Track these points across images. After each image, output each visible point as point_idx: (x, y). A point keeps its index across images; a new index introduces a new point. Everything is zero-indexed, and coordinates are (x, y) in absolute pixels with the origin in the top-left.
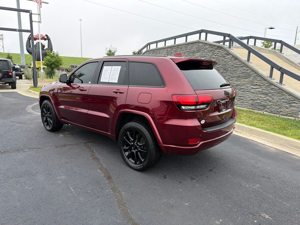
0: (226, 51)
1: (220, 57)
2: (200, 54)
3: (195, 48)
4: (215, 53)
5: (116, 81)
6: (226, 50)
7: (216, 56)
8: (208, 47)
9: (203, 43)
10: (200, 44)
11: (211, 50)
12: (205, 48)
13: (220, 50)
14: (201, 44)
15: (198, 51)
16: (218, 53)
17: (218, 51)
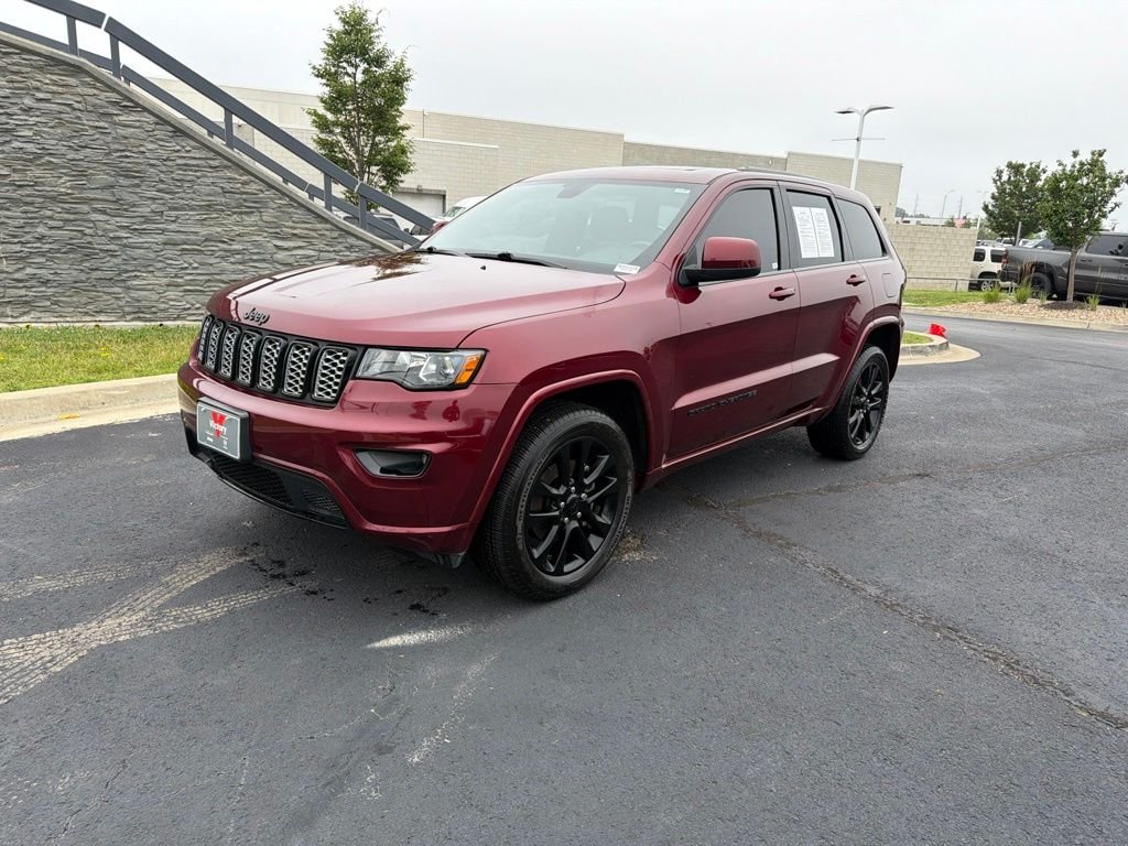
0: (114, 90)
1: (79, 114)
4: (38, 89)
7: (42, 105)
13: (72, 81)
16: (60, 90)
17: (55, 83)
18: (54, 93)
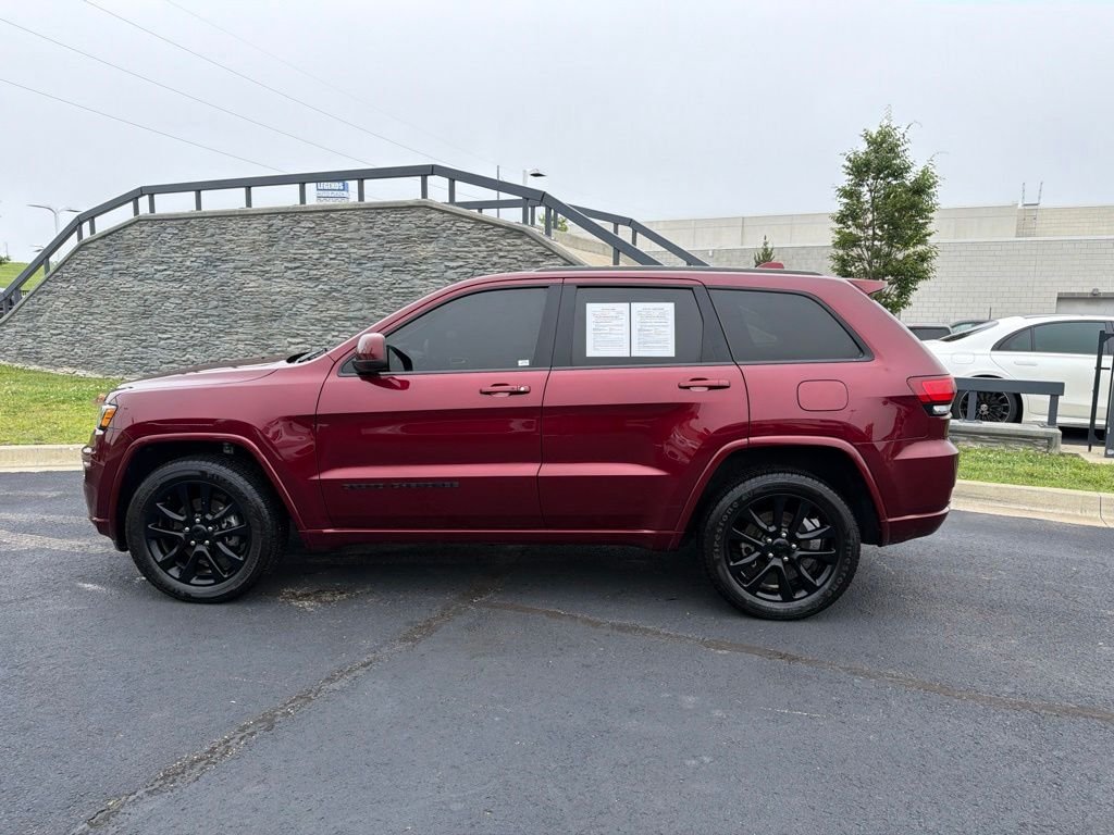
0: (543, 245)
1: (520, 263)
2: (437, 249)
3: (413, 226)
4: (500, 250)
5: (670, 352)
6: (540, 243)
7: (503, 260)
8: (469, 226)
9: (443, 212)
10: (433, 216)
11: (483, 240)
12: (454, 228)
13: (518, 242)
14: (435, 215)
15: (428, 238)
16: (512, 248)
17: (509, 245)
18: (509, 251)
